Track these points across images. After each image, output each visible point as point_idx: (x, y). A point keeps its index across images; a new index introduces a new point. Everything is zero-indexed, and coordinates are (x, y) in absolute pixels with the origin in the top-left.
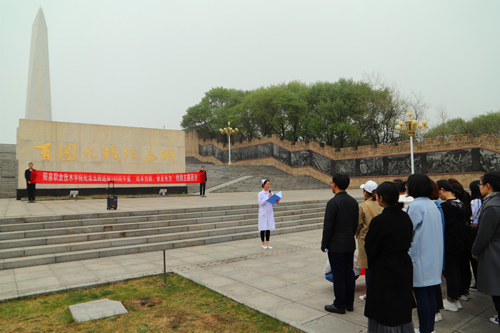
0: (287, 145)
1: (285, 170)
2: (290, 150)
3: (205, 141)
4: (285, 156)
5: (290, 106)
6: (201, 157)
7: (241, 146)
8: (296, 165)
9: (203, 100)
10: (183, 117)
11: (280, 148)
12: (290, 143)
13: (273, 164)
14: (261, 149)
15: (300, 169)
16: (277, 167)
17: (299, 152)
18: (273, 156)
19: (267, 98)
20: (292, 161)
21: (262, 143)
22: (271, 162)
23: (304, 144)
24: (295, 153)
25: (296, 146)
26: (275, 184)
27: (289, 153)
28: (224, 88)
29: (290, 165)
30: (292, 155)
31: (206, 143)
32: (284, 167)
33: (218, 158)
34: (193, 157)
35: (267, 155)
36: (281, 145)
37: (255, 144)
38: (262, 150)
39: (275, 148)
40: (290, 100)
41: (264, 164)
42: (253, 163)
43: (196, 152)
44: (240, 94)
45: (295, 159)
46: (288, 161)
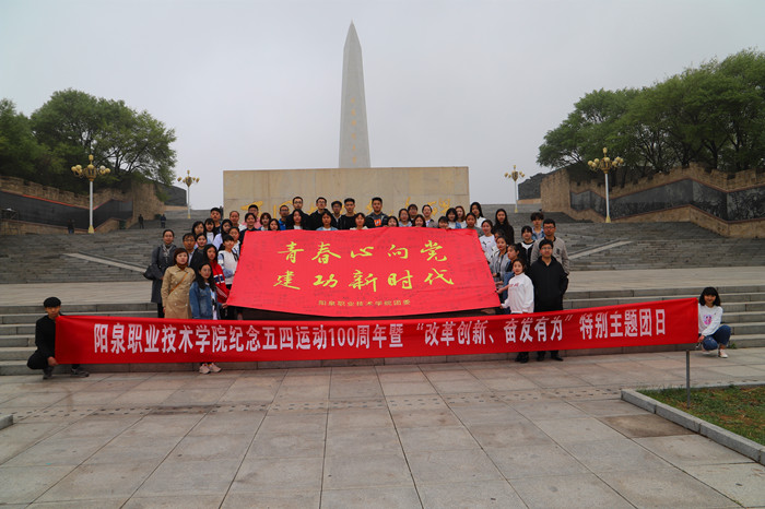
0: (720, 182)
1: (714, 228)
2: (724, 189)
3: (579, 184)
4: (714, 202)
5: (719, 102)
6: (574, 212)
7: (636, 189)
8: (737, 218)
9: (571, 116)
10: (540, 148)
11: (705, 187)
12: (725, 176)
13: (693, 218)
14: (670, 191)
15: (744, 227)
16: (700, 223)
17: (744, 191)
18: (692, 203)
19: (672, 95)
20: (729, 210)
21: (671, 180)
22: (688, 215)
23: (754, 176)
24: (735, 194)
25: (736, 180)
26: (675, 255)
27: (723, 196)
28: (606, 90)
29: (725, 217)
30: (730, 199)
31: (582, 188)
32: (713, 224)
33: (600, 212)
34: (563, 213)
35: (682, 204)
36: (707, 181)
37: (660, 183)
38: (671, 193)
39: (696, 188)
40: (719, 92)
41: (676, 219)
42: (657, 217)
43: (566, 205)
44: (632, 95)
45: (734, 207)
46: (721, 211)
